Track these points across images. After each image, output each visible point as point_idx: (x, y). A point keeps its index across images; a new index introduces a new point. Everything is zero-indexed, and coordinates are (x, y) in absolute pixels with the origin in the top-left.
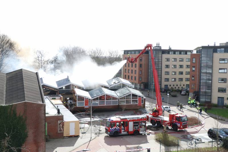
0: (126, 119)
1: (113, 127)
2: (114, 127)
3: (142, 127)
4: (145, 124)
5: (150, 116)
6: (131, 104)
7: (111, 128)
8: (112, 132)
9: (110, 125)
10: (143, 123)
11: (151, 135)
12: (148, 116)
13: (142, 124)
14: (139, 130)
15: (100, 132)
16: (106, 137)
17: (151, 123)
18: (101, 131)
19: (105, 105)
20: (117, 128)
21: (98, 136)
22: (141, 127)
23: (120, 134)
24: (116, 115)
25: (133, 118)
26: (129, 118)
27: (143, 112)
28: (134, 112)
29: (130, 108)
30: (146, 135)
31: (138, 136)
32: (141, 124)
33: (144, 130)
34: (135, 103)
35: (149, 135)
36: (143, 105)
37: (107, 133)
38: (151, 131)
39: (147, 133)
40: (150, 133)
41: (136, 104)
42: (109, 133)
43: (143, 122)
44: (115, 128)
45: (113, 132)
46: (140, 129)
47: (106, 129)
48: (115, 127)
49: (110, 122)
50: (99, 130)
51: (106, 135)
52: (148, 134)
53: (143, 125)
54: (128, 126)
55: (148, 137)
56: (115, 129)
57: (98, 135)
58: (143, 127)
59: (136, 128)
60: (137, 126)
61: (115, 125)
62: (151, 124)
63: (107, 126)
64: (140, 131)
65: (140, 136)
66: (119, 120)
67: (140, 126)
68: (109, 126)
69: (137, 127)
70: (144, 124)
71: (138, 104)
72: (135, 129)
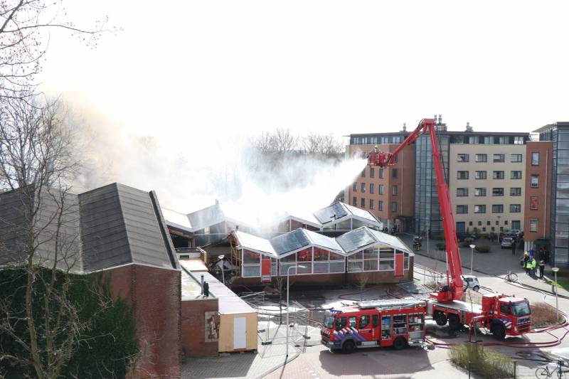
0: (373, 308)
1: (341, 329)
2: (343, 329)
3: (413, 330)
4: (423, 321)
5: (431, 301)
6: (378, 270)
7: (337, 330)
8: (340, 341)
9: (333, 324)
10: (416, 319)
11: (436, 349)
12: (427, 301)
13: (413, 322)
14: (408, 336)
15: (308, 340)
16: (323, 353)
17: (434, 319)
18: (309, 338)
19: (312, 273)
20: (352, 332)
21: (304, 351)
22: (411, 328)
23: (359, 347)
24: (340, 298)
25: (392, 306)
26: (380, 307)
27: (409, 291)
28: (386, 291)
29: (374, 282)
30: (426, 348)
31: (405, 351)
32: (411, 320)
33: (419, 336)
34: (387, 268)
35: (433, 349)
36: (407, 275)
37: (326, 345)
38: (434, 340)
39: (426, 344)
40: (435, 344)
41: (390, 269)
42: (332, 343)
43: (416, 316)
44: (346, 331)
45: (343, 341)
46: (409, 333)
47: (323, 334)
48: (348, 329)
49: (335, 316)
50: (304, 336)
51: (325, 348)
52: (429, 348)
53: (417, 325)
54: (378, 327)
55: (431, 354)
56: (347, 333)
57: (302, 348)
58: (417, 328)
59: (400, 331)
60: (403, 325)
61: (345, 324)
62: (434, 323)
63: (327, 325)
64: (410, 339)
65: (411, 351)
66: (357, 310)
67: (410, 326)
68: (331, 326)
69: (400, 329)
70: (419, 321)
71: (395, 269)
72: (397, 333)
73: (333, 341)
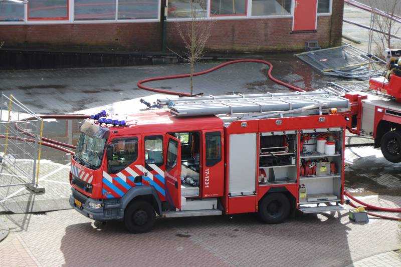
0: (211, 115)
1: (121, 168)
2: (128, 169)
3: (313, 173)
4: (339, 150)
6: (248, 16)
7: (112, 172)
8: (118, 199)
9: (100, 156)
10: (321, 143)
11: (373, 221)
13: (315, 151)
14: (298, 189)
15: (38, 198)
16: (74, 231)
17: (376, 146)
18: (42, 191)
19: (71, 20)
20: (150, 176)
21: (23, 226)
22: (307, 169)
23: (169, 215)
24: (142, 88)
25: (258, 110)
26: (229, 112)
29: (237, 47)
30: (345, 221)
31: (289, 226)
32: (309, 148)
35: (364, 222)
36: (326, 28)
37: (81, 209)
39: (347, 209)
44: (135, 175)
45: (126, 201)
47: (75, 181)
48: (139, 167)
49: (106, 135)
50: (28, 187)
51: (79, 218)
52: (354, 219)
53: (325, 160)
55: (355, 234)
56: (138, 179)
57: (19, 217)
58: (324, 169)
59: (277, 176)
60: (286, 160)
63: (86, 158)
64: (303, 196)
66: (167, 121)
67: (305, 163)
68: (97, 162)
69: (280, 171)
70: (330, 150)
71: (292, 15)
72: (272, 179)
73: (101, 199)
